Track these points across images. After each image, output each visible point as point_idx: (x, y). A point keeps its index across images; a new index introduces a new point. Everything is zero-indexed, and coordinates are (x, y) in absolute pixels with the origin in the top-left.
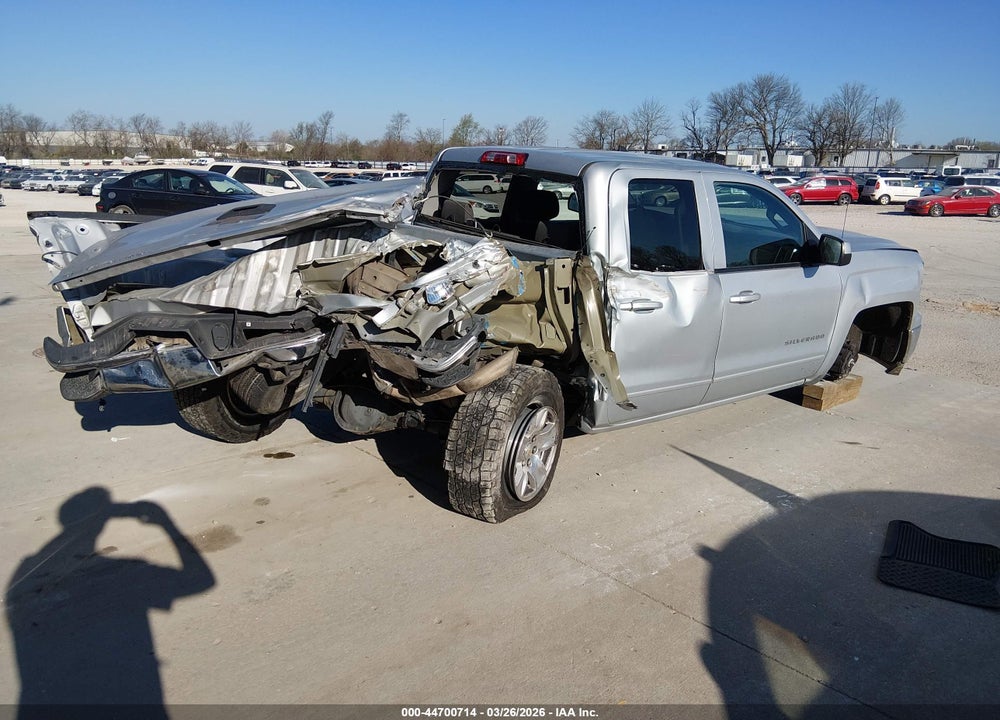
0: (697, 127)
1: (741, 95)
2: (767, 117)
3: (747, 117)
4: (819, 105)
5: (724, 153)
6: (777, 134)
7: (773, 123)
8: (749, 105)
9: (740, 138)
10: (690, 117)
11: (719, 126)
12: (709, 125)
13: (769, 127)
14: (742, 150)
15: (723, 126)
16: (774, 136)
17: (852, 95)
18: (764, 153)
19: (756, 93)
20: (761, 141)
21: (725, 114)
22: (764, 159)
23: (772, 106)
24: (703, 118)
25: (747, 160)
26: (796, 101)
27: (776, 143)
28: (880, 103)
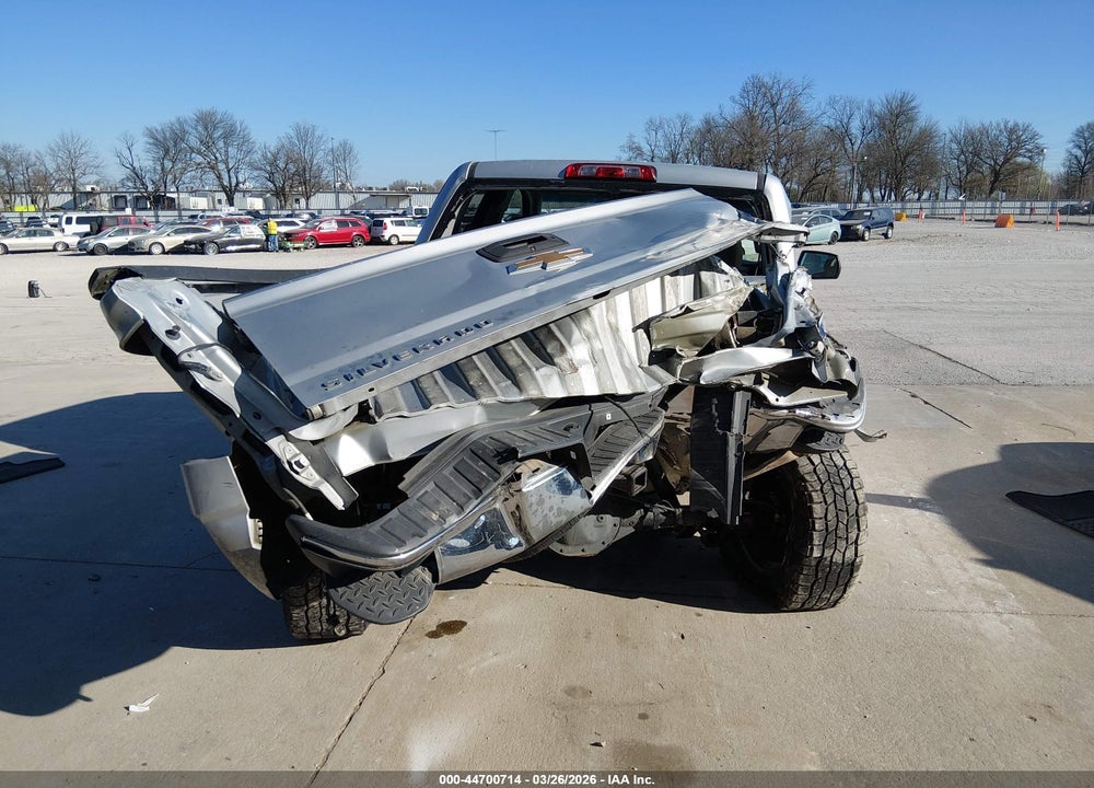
0: (136, 165)
1: (184, 132)
2: (218, 155)
3: (194, 155)
4: (273, 145)
5: (174, 196)
6: (232, 174)
7: (226, 162)
8: (193, 141)
9: (194, 177)
10: (126, 153)
11: (162, 164)
12: (151, 163)
13: (221, 166)
14: (194, 192)
15: (168, 164)
16: (230, 177)
17: (304, 135)
18: (223, 196)
19: (200, 128)
20: (217, 182)
21: (167, 151)
22: (220, 201)
23: (221, 144)
24: (143, 155)
25: (202, 203)
26: (245, 140)
27: (233, 184)
28: (336, 145)
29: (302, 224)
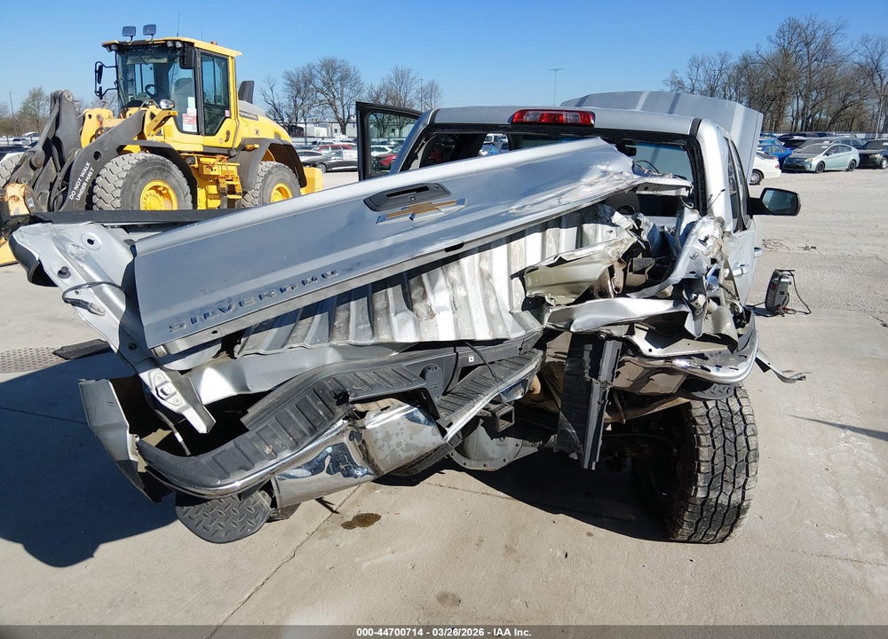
0: (276, 102)
1: (311, 74)
2: (335, 94)
3: (318, 94)
4: (377, 85)
5: (303, 126)
6: (346, 110)
7: (341, 100)
8: (319, 83)
9: (318, 112)
10: (269, 92)
11: (295, 101)
12: (287, 100)
13: (338, 103)
14: (317, 123)
15: (299, 101)
16: (344, 112)
17: (401, 77)
18: (337, 126)
19: (324, 73)
20: (333, 115)
21: (299, 92)
22: (336, 131)
23: (338, 85)
24: (281, 94)
25: (323, 132)
26: (357, 82)
27: (346, 117)
28: (425, 84)
29: (390, 150)
